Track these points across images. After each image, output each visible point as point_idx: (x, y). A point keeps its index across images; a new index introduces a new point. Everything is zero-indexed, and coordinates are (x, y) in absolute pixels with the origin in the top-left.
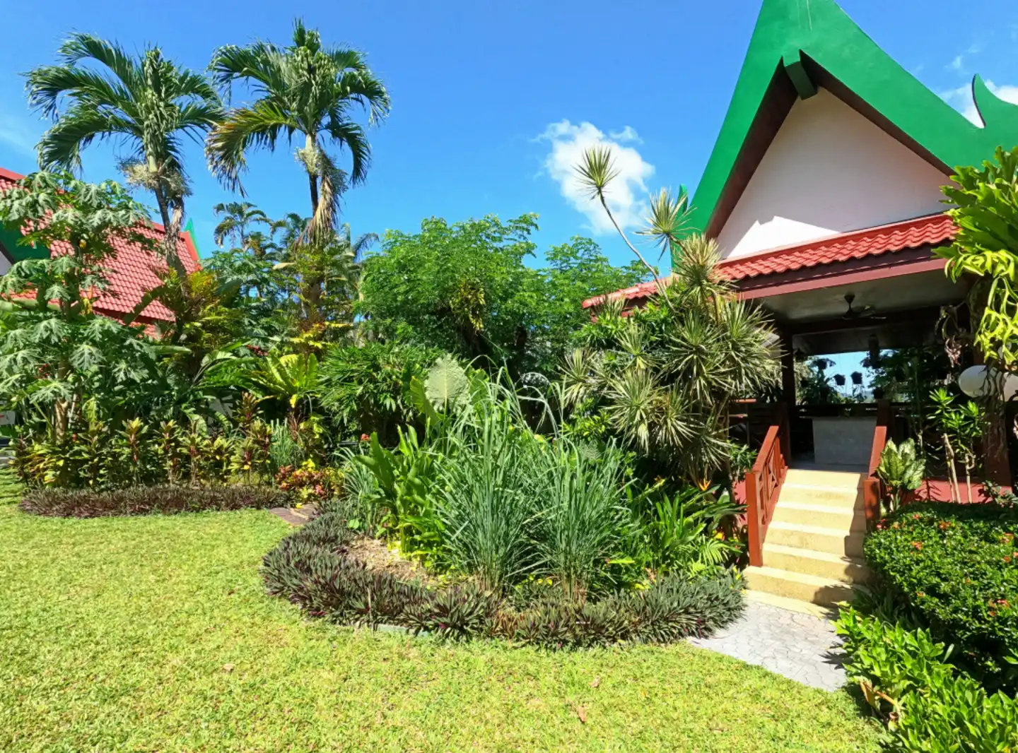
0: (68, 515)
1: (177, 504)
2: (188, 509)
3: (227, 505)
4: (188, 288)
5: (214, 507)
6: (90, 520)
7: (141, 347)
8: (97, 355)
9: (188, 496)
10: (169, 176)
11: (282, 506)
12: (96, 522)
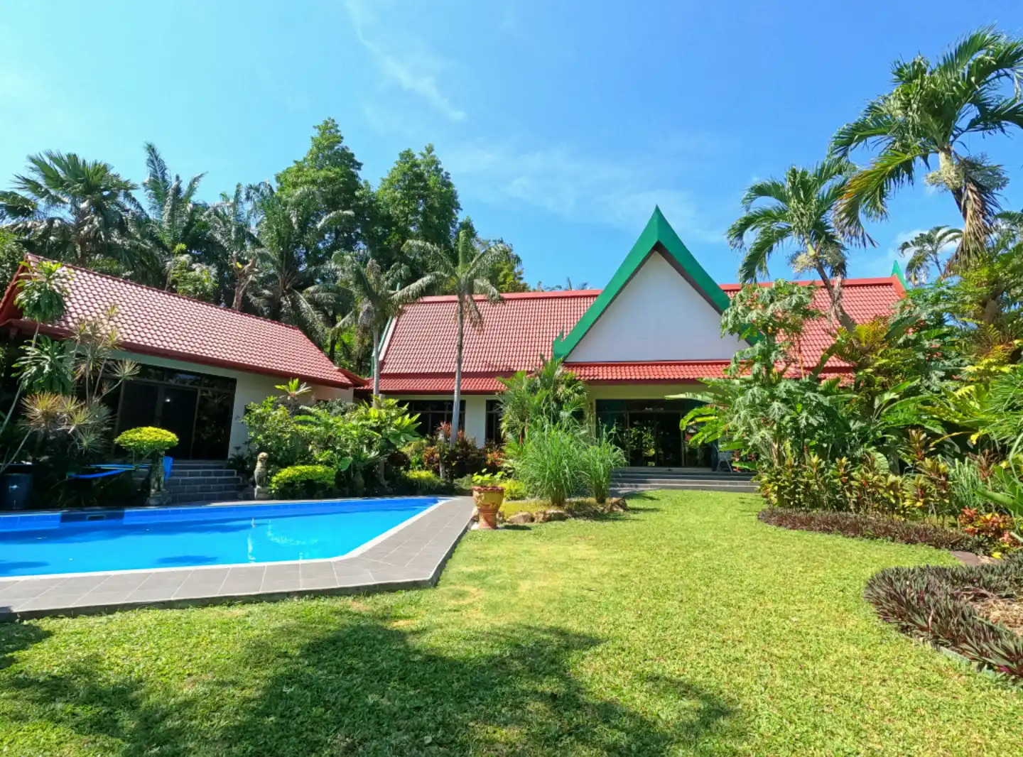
0: (780, 525)
1: (855, 530)
2: (864, 536)
3: (902, 538)
4: (859, 341)
5: (889, 538)
6: (792, 531)
7: (816, 397)
8: (784, 409)
9: (863, 524)
10: (824, 254)
11: (970, 550)
12: (794, 532)
